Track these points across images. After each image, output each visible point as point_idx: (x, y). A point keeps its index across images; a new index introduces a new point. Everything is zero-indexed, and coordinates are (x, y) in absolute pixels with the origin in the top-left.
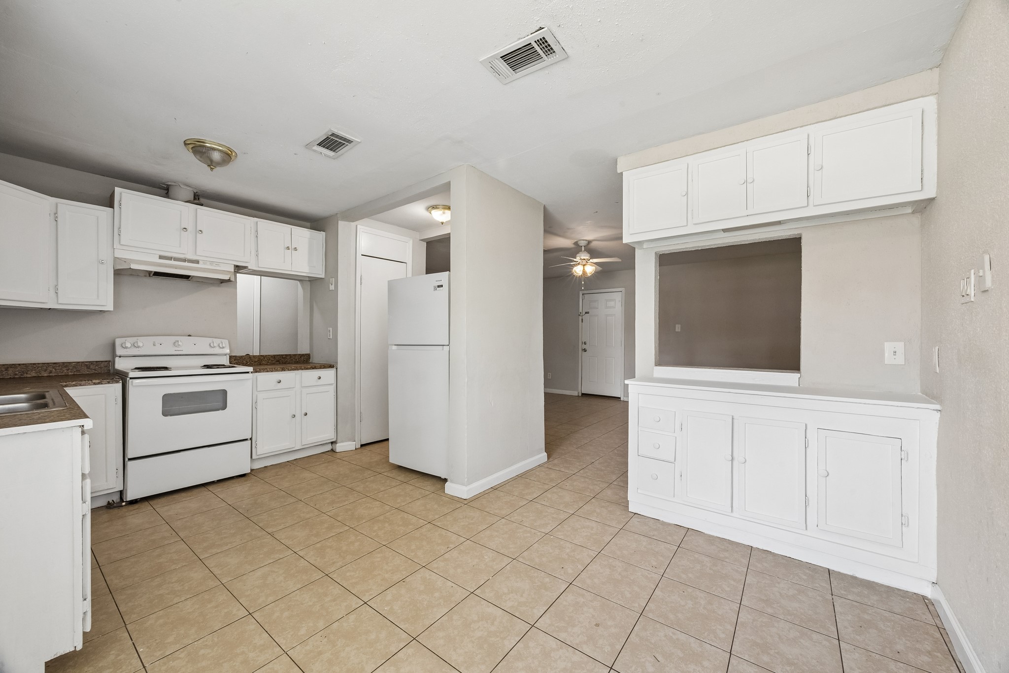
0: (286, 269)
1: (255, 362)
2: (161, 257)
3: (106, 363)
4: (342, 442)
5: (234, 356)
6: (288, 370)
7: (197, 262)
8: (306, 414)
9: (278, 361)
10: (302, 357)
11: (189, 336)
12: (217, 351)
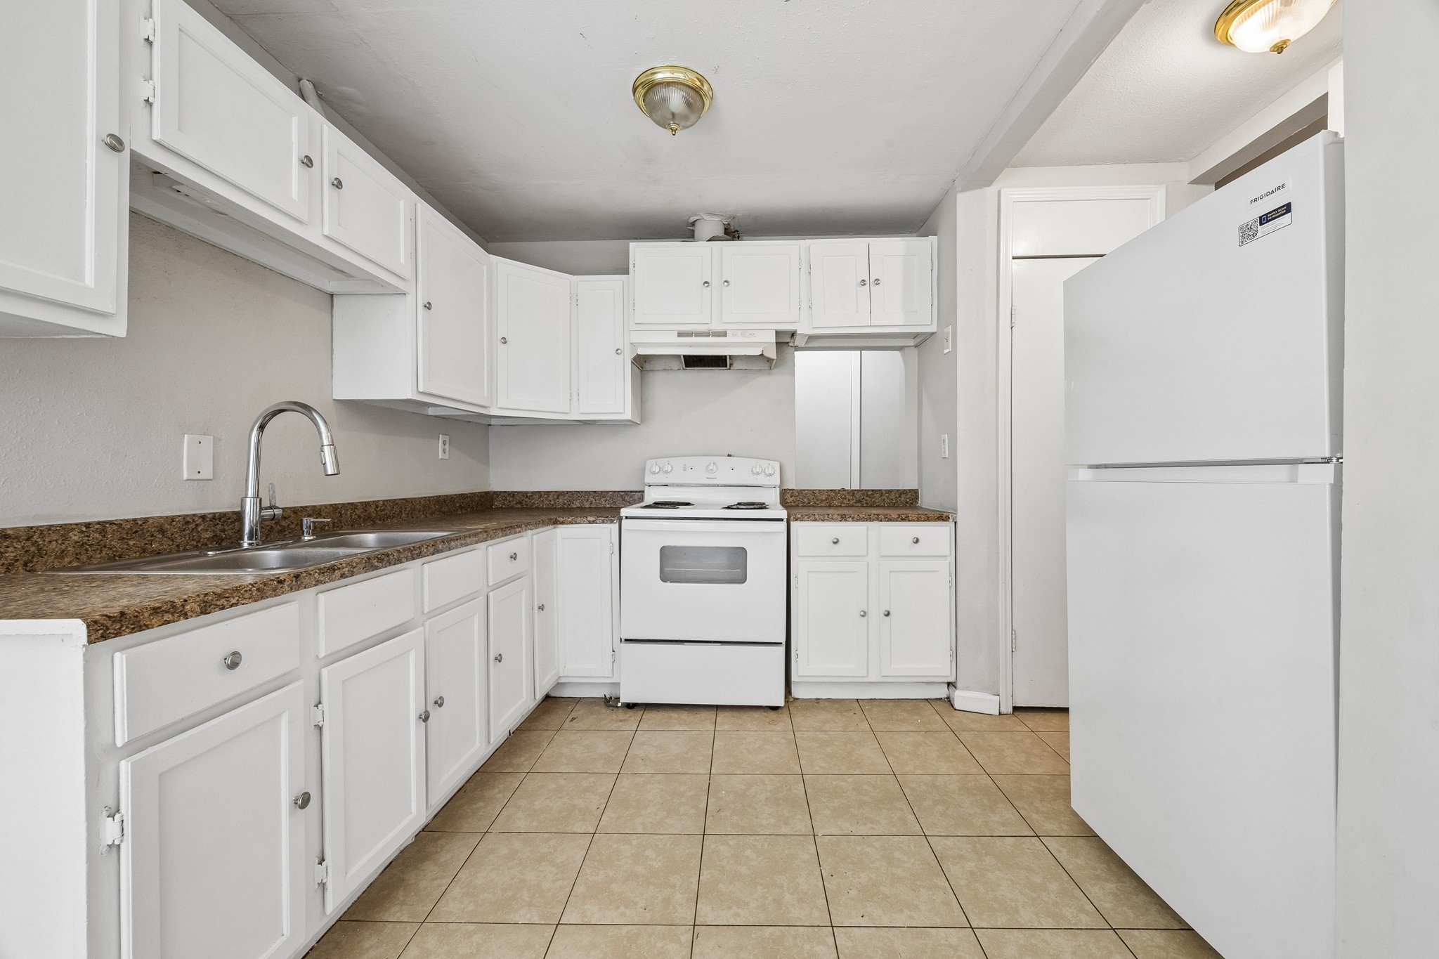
0: (859, 323)
1: (822, 501)
2: (680, 334)
3: (640, 494)
4: (967, 688)
5: (790, 490)
6: (853, 520)
7: (724, 334)
8: (888, 614)
9: (860, 501)
10: (903, 496)
11: (729, 455)
12: (761, 480)
